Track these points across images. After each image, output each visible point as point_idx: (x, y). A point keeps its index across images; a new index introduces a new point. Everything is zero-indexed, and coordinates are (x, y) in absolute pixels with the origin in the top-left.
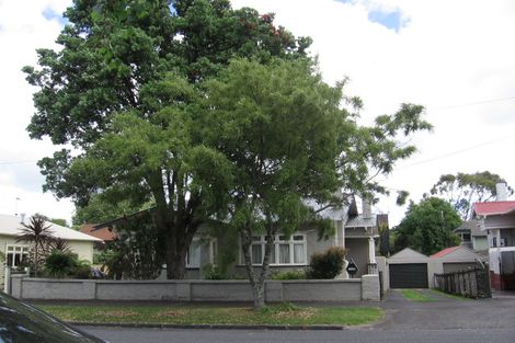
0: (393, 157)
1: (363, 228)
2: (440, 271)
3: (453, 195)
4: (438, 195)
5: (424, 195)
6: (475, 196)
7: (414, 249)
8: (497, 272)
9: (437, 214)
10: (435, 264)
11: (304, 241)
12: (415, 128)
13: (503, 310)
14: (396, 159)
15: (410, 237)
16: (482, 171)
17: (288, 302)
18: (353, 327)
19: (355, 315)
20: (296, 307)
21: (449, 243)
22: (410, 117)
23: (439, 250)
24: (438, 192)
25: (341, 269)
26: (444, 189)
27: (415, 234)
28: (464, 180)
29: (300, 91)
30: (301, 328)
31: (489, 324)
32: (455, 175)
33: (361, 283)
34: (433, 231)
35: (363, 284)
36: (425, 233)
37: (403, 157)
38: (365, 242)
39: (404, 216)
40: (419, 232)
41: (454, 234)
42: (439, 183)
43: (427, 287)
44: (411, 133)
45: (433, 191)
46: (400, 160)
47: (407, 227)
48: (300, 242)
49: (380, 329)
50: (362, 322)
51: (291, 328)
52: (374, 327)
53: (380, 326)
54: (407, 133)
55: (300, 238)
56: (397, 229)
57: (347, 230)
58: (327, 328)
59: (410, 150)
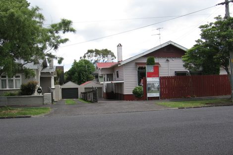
0: (58, 42)
1: (49, 72)
2: (83, 91)
3: (93, 59)
4: (87, 59)
5: (81, 58)
6: (101, 60)
7: (74, 82)
8: (105, 91)
9: (85, 67)
10: (81, 88)
11: (20, 78)
12: (68, 30)
13: (100, 107)
14: (60, 43)
15: (72, 76)
16: (105, 49)
17: (8, 106)
18: (35, 116)
19: (37, 111)
20: (11, 108)
21: (89, 79)
22: (66, 25)
23: (85, 82)
24: (87, 57)
25: (34, 91)
26: (89, 56)
27: (75, 75)
28: (97, 52)
29: (12, 10)
30: (12, 118)
31: (92, 113)
32: (94, 50)
33: (43, 97)
34: (83, 74)
35: (44, 97)
36: (79, 75)
37: (63, 43)
38: (50, 79)
39: (71, 67)
40: (76, 75)
41: (91, 76)
42: (87, 53)
43: (78, 98)
44: (66, 33)
45: (85, 57)
46: (61, 44)
47: (72, 72)
48: (18, 78)
49: (47, 117)
50: (40, 114)
51: (7, 118)
52: (45, 116)
53: (47, 115)
54: (64, 33)
55: (19, 77)
56: (67, 73)
57: (41, 73)
58: (23, 117)
59: (66, 40)
